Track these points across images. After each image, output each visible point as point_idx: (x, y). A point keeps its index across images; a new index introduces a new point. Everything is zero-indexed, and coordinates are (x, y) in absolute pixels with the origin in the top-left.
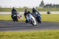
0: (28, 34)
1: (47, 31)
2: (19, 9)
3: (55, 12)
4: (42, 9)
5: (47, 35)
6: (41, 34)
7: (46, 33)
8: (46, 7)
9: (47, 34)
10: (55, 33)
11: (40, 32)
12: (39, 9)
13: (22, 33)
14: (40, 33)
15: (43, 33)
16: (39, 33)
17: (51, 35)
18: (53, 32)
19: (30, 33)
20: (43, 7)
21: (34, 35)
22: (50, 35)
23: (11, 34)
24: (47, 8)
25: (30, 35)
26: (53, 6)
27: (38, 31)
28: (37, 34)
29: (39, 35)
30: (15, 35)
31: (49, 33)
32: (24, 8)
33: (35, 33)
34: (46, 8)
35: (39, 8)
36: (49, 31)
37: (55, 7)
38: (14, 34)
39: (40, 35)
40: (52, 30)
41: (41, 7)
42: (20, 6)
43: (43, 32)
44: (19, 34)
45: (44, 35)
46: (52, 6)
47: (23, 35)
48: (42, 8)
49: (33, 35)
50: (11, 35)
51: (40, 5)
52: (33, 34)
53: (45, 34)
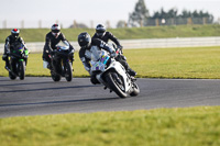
0: (86, 126)
1: (159, 112)
3: (189, 39)
4: (141, 30)
5: (158, 127)
6: (137, 122)
7: (155, 119)
8: (157, 21)
9: (159, 121)
10: (187, 120)
11: (132, 116)
12: (129, 31)
13: (65, 121)
14: (132, 120)
15: (143, 120)
16: (127, 121)
17: (174, 127)
18: (181, 115)
19: (93, 122)
20: (143, 22)
21: (110, 126)
22: (168, 126)
23: (22, 127)
24: (160, 24)
25: (93, 127)
26: (181, 19)
27: (127, 112)
28: (119, 125)
29: (126, 127)
30: (39, 128)
31: (167, 121)
32: (71, 27)
33: (112, 121)
34: (154, 25)
35: (130, 26)
36: (167, 110)
37: (189, 20)
38: (33, 126)
39: (133, 127)
40: (176, 109)
41: (136, 23)
43: (144, 115)
44: (55, 126)
45: (148, 127)
46: (178, 18)
47: (68, 130)
48: (138, 26)
49: (105, 127)
50: (23, 130)
51: (134, 14)
52: (105, 124)
53: (150, 124)
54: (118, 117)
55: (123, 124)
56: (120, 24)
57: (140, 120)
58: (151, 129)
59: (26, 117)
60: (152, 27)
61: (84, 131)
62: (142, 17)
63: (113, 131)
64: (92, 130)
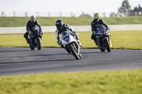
0: (90, 80)
1: (137, 72)
2: (69, 18)
4: (125, 19)
6: (123, 78)
7: (134, 76)
12: (118, 19)
13: (76, 76)
14: (119, 77)
15: (127, 76)
16: (116, 77)
19: (95, 78)
20: (127, 13)
21: (105, 81)
23: (49, 80)
24: (138, 15)
25: (94, 80)
27: (116, 71)
28: (111, 80)
29: (116, 81)
30: (59, 81)
32: (81, 16)
34: (134, 15)
35: (118, 16)
38: (56, 79)
39: (120, 81)
41: (122, 14)
42: (72, 13)
43: (127, 73)
44: (70, 79)
45: (130, 81)
47: (77, 82)
48: (124, 16)
49: (102, 81)
50: (49, 82)
51: (121, 8)
52: (102, 79)
53: (132, 80)
54: (110, 75)
55: (114, 79)
56: (112, 15)
57: (124, 76)
58: (132, 82)
59: (52, 74)
60: (133, 17)
61: (88, 83)
62: (127, 10)
63: (107, 83)
64: (94, 83)
